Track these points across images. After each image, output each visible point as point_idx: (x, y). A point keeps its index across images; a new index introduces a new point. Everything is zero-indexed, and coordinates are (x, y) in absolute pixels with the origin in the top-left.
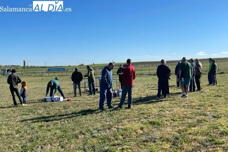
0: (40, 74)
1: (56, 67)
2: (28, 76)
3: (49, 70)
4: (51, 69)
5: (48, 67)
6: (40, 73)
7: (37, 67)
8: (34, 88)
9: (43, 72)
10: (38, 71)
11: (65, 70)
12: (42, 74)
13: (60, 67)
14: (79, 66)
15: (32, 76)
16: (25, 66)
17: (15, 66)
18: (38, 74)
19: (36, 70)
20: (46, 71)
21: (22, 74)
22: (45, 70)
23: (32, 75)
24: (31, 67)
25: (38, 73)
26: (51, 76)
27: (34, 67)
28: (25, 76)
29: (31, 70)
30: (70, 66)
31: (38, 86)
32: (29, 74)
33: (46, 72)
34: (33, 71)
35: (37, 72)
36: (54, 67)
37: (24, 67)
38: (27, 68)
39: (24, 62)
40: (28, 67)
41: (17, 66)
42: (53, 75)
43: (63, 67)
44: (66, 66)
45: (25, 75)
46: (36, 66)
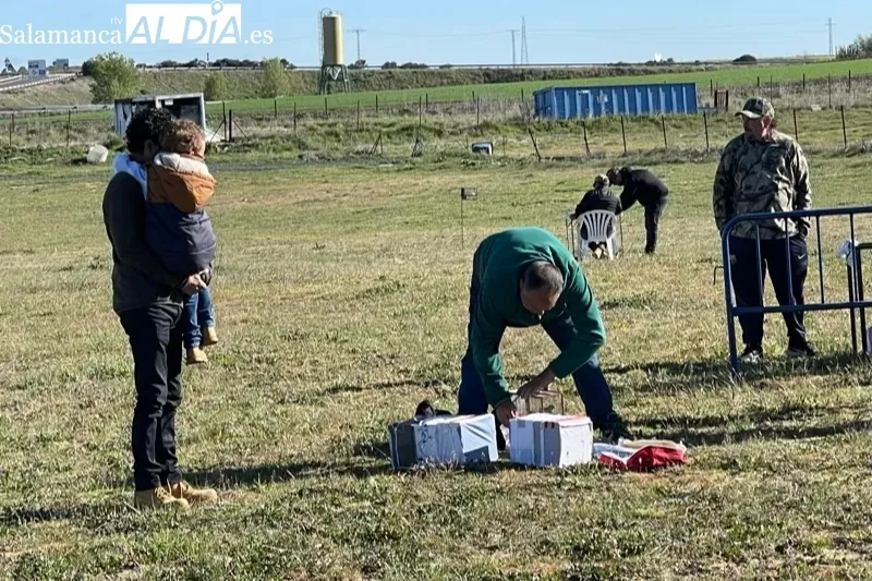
0: (459, 144)
1: (619, 69)
2: (347, 159)
3: (542, 103)
4: (560, 90)
5: (546, 75)
6: (456, 131)
7: (445, 76)
8: (364, 286)
9: (487, 125)
10: (442, 118)
11: (693, 107)
12: (482, 142)
13: (650, 67)
15: (381, 158)
16: (334, 65)
17: (247, 64)
18: (439, 144)
19: (428, 106)
20: (515, 111)
21: (302, 145)
22: (510, 102)
23: (388, 148)
24: (392, 75)
25: (439, 133)
26: (560, 159)
27: (417, 74)
28: (324, 159)
29: (377, 107)
30: (746, 60)
31: (394, 268)
32: (360, 147)
33: (518, 123)
34: (403, 112)
35: (431, 120)
36: (596, 72)
37: (324, 79)
38: (356, 80)
39: (329, 27)
40: (359, 77)
41: (263, 65)
42: (581, 151)
43: (687, 68)
44: (709, 66)
45: (324, 150)
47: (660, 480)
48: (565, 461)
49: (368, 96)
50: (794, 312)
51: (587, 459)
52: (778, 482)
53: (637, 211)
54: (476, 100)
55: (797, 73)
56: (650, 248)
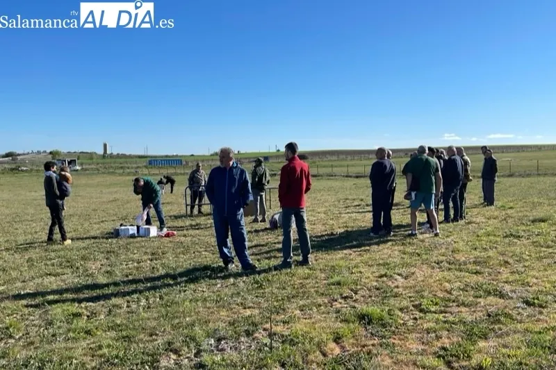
0: (133, 170)
1: (167, 156)
2: (108, 173)
3: (150, 163)
4: (154, 160)
5: (151, 157)
6: (132, 168)
7: (130, 157)
8: (111, 199)
9: (139, 167)
10: (129, 165)
11: (181, 164)
12: (137, 170)
13: (173, 156)
14: (211, 155)
15: (116, 173)
16: (106, 154)
17: (87, 153)
18: (128, 170)
19: (126, 163)
20: (145, 164)
21: (98, 170)
22: (144, 162)
23: (117, 171)
24: (118, 156)
25: (128, 168)
26: (154, 174)
27: (124, 156)
28: (104, 173)
29: (115, 163)
30: (192, 155)
31: (117, 196)
32: (111, 171)
33: (146, 167)
34: (121, 164)
35: (126, 165)
36: (162, 157)
37: (104, 156)
38: (111, 157)
39: (105, 146)
40: (111, 156)
41: (91, 153)
42: (158, 172)
43: (181, 156)
44: (185, 156)
45: (103, 171)
46: (128, 153)
47: (171, 239)
48: (151, 235)
49: (113, 160)
50: (200, 206)
51: (156, 235)
52: (194, 239)
53: (169, 184)
54: (136, 162)
55: (202, 158)
56: (172, 192)
